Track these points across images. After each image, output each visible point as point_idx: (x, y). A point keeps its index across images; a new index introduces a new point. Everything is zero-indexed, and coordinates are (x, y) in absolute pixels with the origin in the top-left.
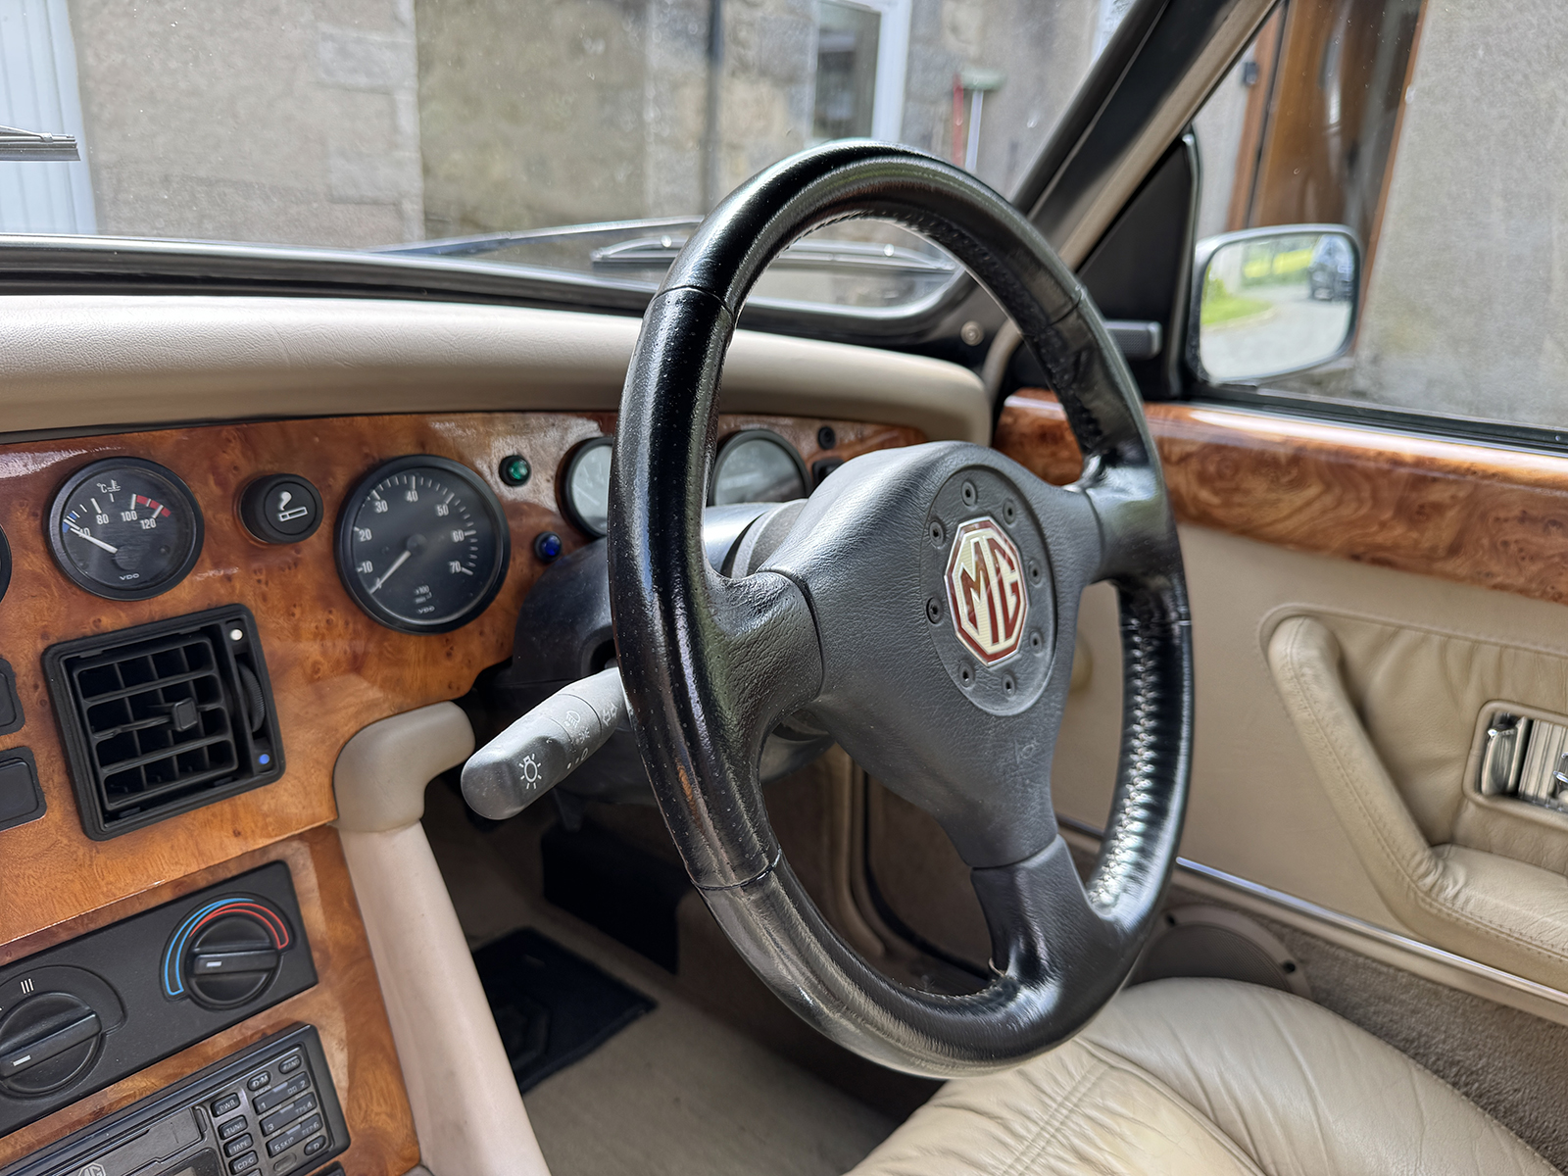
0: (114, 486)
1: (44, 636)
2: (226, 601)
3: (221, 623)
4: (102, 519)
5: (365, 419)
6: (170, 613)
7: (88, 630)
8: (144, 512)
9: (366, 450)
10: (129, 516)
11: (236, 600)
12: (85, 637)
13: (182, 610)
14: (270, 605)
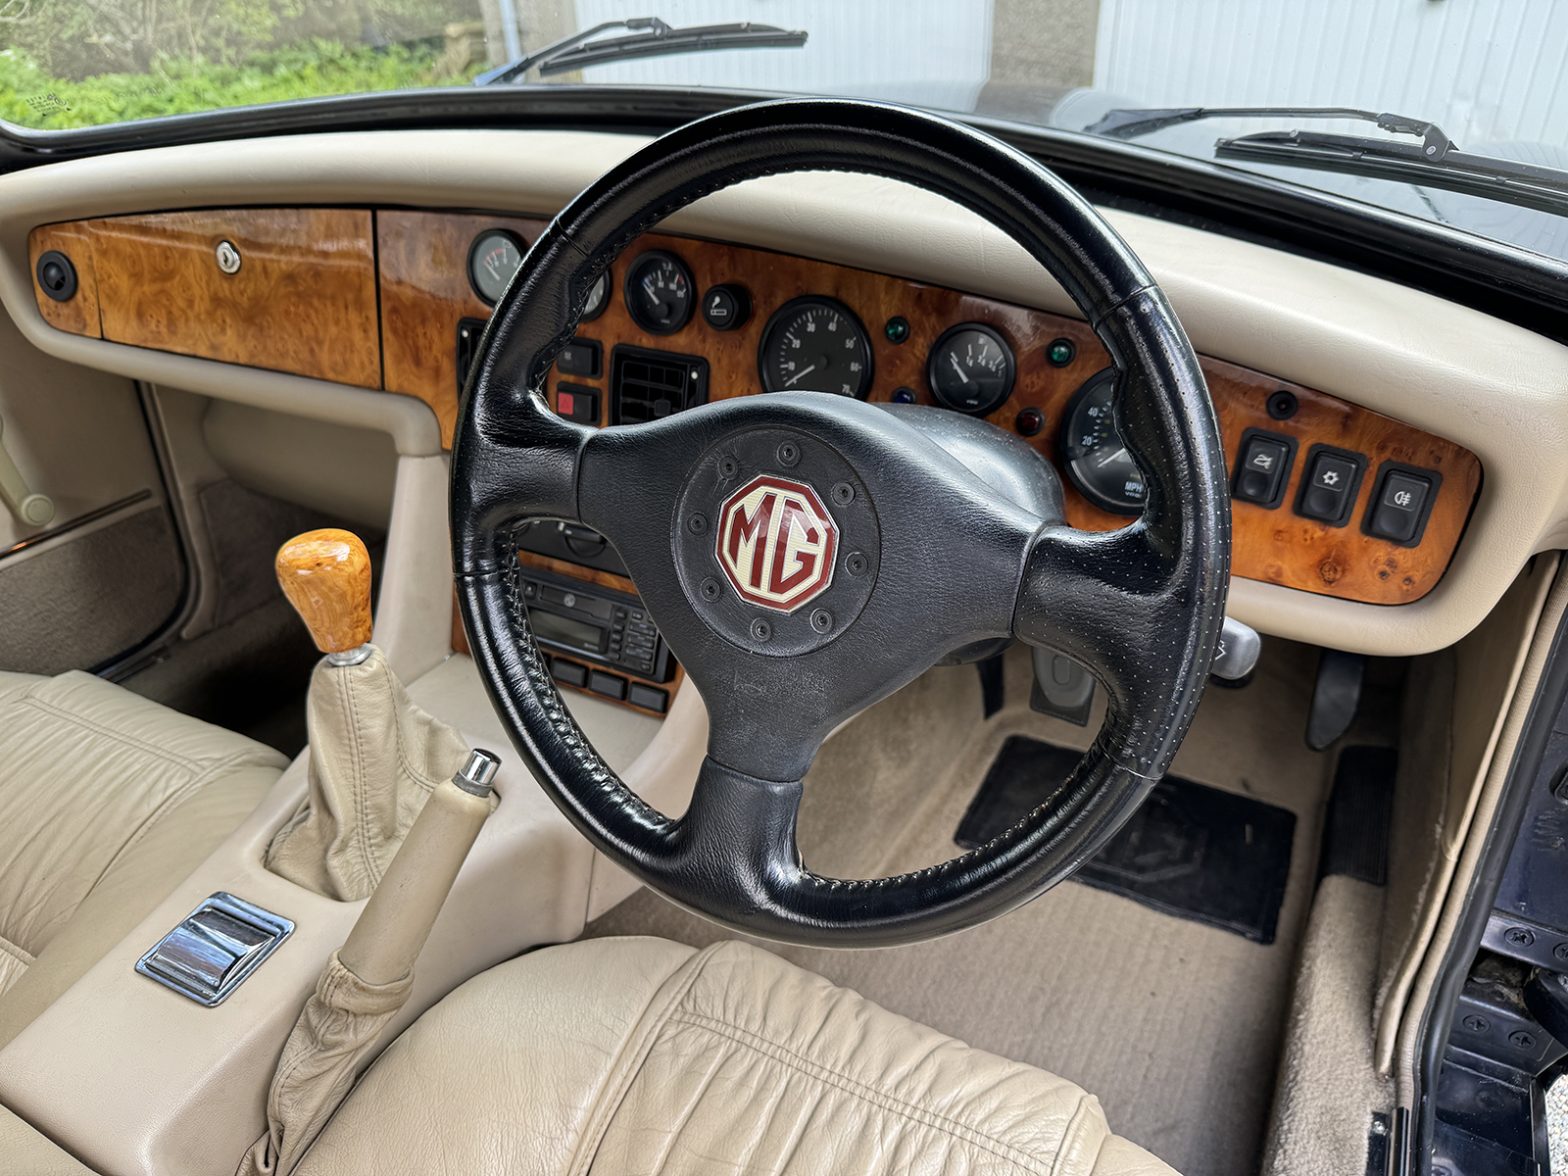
0: (670, 267)
1: (619, 337)
2: (699, 354)
3: (689, 366)
4: (661, 284)
5: (805, 261)
6: (672, 350)
7: (637, 343)
8: (680, 287)
9: (799, 284)
10: (673, 286)
11: (705, 356)
12: (634, 346)
14: (721, 364)
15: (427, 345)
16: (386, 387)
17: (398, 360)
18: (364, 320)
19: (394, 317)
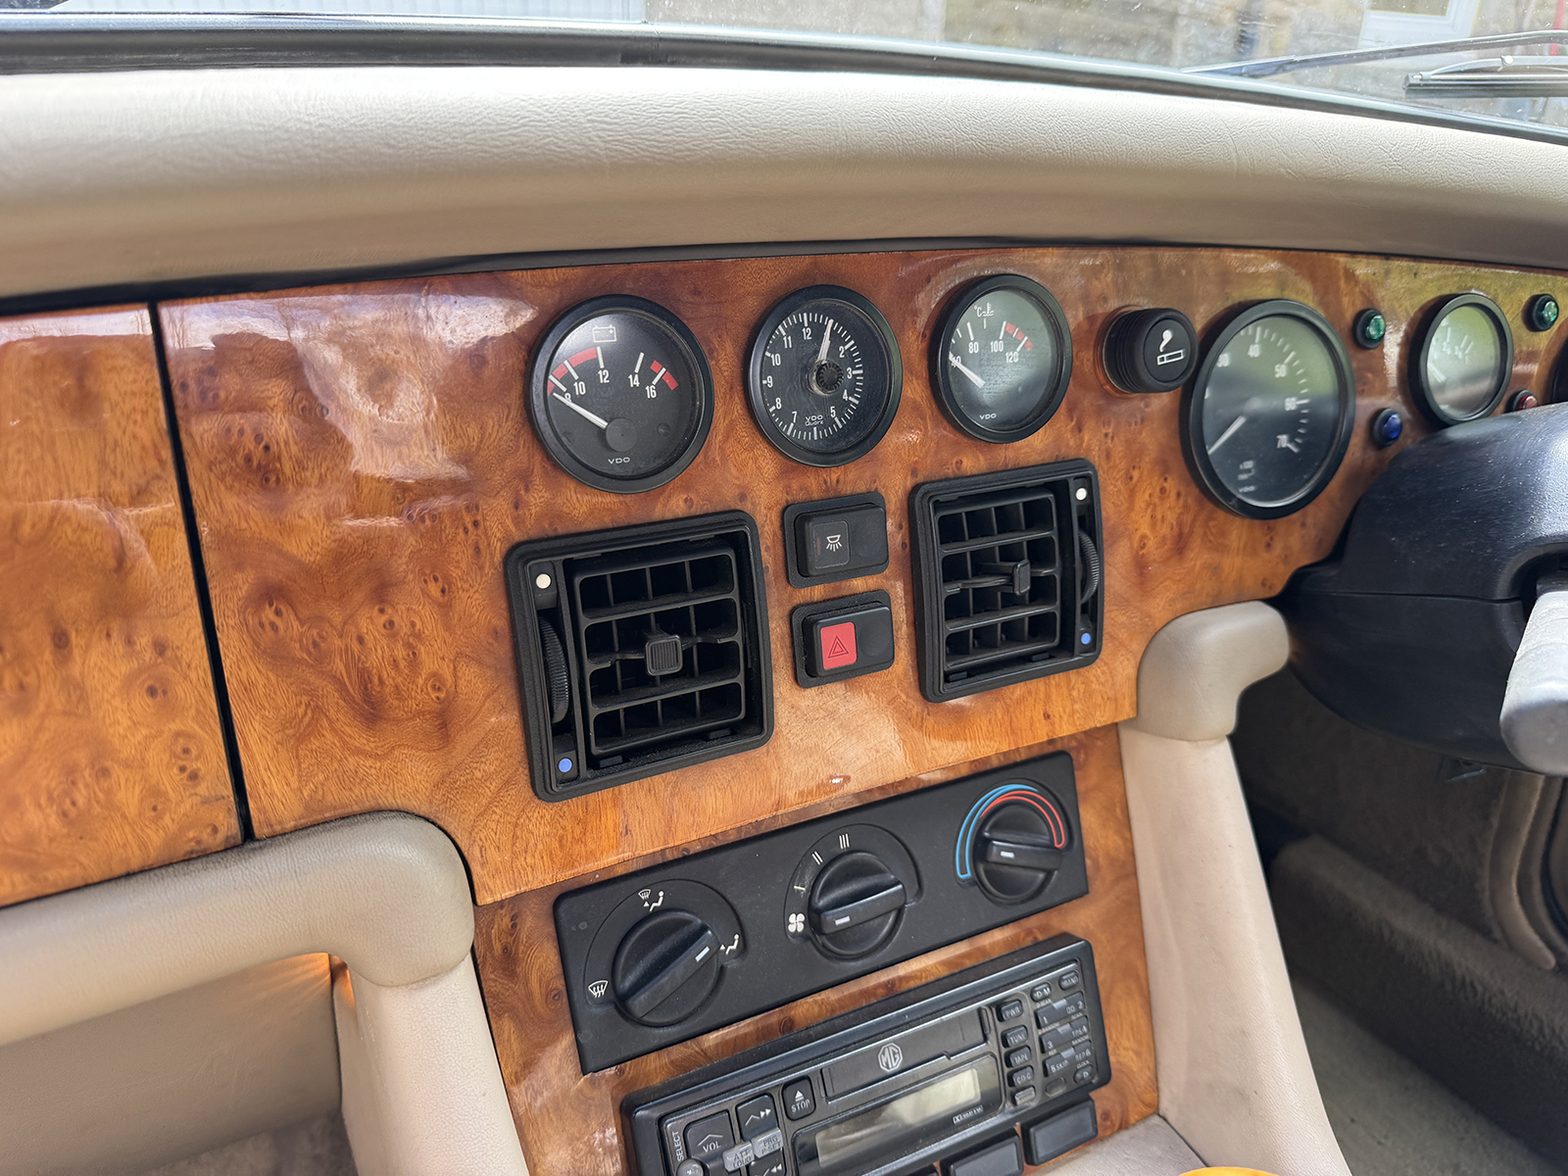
1: (914, 473)
3: (1068, 479)
4: (973, 347)
6: (1023, 461)
7: (950, 471)
8: (1010, 344)
10: (997, 346)
11: (1081, 454)
12: (947, 479)
13: (1035, 459)
14: (1112, 464)
15: (400, 652)
16: (259, 829)
17: (298, 734)
18: (149, 655)
19: (269, 614)
